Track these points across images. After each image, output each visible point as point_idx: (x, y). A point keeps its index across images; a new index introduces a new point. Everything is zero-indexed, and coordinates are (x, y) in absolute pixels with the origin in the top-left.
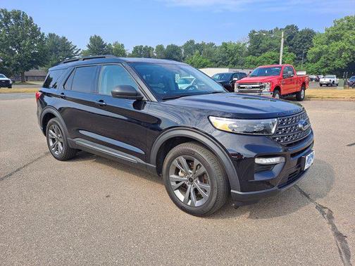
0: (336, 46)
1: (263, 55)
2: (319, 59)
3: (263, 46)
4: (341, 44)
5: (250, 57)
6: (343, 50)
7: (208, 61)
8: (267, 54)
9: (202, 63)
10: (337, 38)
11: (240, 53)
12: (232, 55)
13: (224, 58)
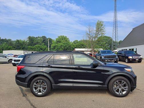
0: (59, 44)
1: (35, 46)
2: (55, 48)
3: (35, 42)
4: (61, 44)
5: (30, 46)
6: (62, 46)
7: (11, 47)
8: (37, 45)
9: (9, 48)
10: (60, 42)
11: (26, 44)
12: (22, 45)
13: (18, 46)
